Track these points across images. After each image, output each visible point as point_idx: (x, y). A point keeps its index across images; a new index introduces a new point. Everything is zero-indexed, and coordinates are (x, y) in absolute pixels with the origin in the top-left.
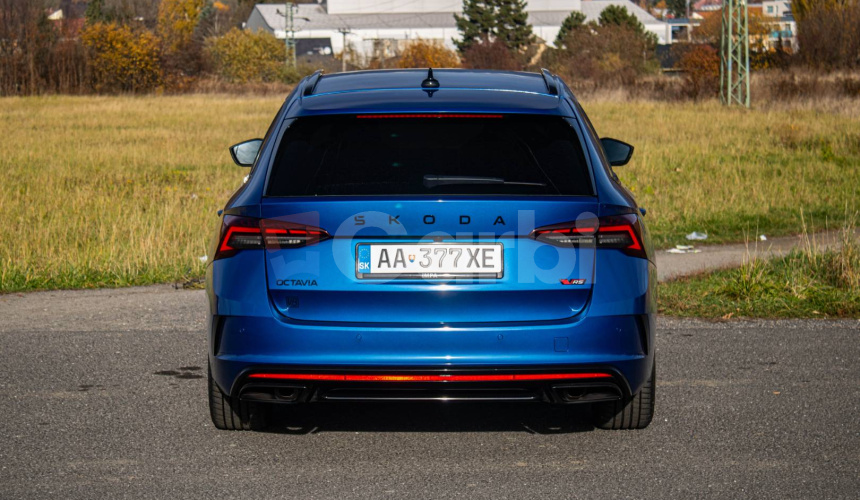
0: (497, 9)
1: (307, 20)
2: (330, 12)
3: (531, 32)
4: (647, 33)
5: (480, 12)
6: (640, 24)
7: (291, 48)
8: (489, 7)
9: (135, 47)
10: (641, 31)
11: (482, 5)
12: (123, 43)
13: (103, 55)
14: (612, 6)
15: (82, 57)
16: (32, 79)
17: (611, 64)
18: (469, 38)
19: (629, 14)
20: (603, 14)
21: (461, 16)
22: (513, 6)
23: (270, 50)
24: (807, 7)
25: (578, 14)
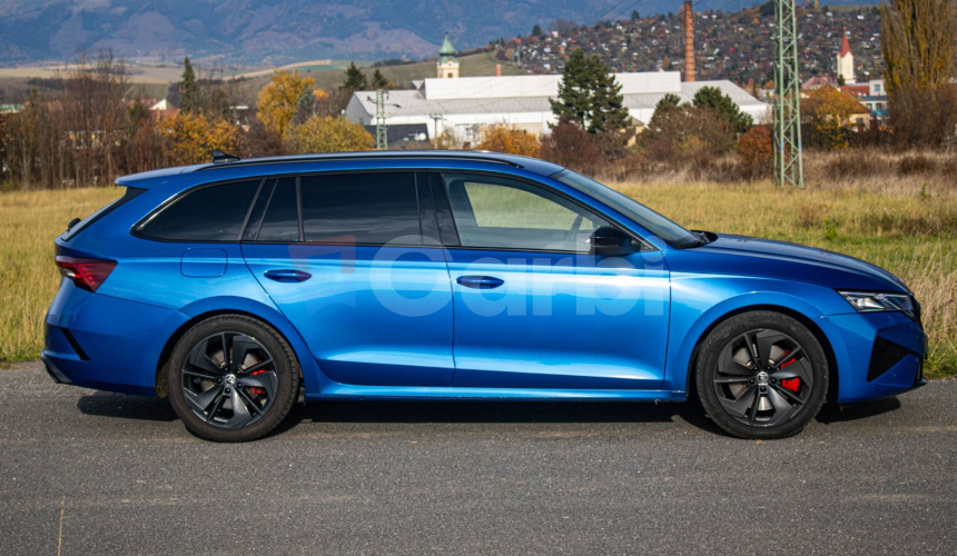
0: (592, 92)
1: (398, 106)
2: (428, 98)
3: (627, 115)
4: (742, 114)
5: (575, 95)
6: (735, 105)
7: (382, 135)
8: (583, 91)
9: (210, 137)
10: (736, 112)
11: (577, 89)
12: (199, 133)
13: (180, 145)
14: (706, 87)
15: (160, 148)
16: (110, 170)
17: (690, 146)
18: (564, 121)
19: (723, 95)
20: (697, 95)
21: (555, 99)
22: (608, 89)
23: (350, 137)
24: (899, 85)
25: (672, 96)
